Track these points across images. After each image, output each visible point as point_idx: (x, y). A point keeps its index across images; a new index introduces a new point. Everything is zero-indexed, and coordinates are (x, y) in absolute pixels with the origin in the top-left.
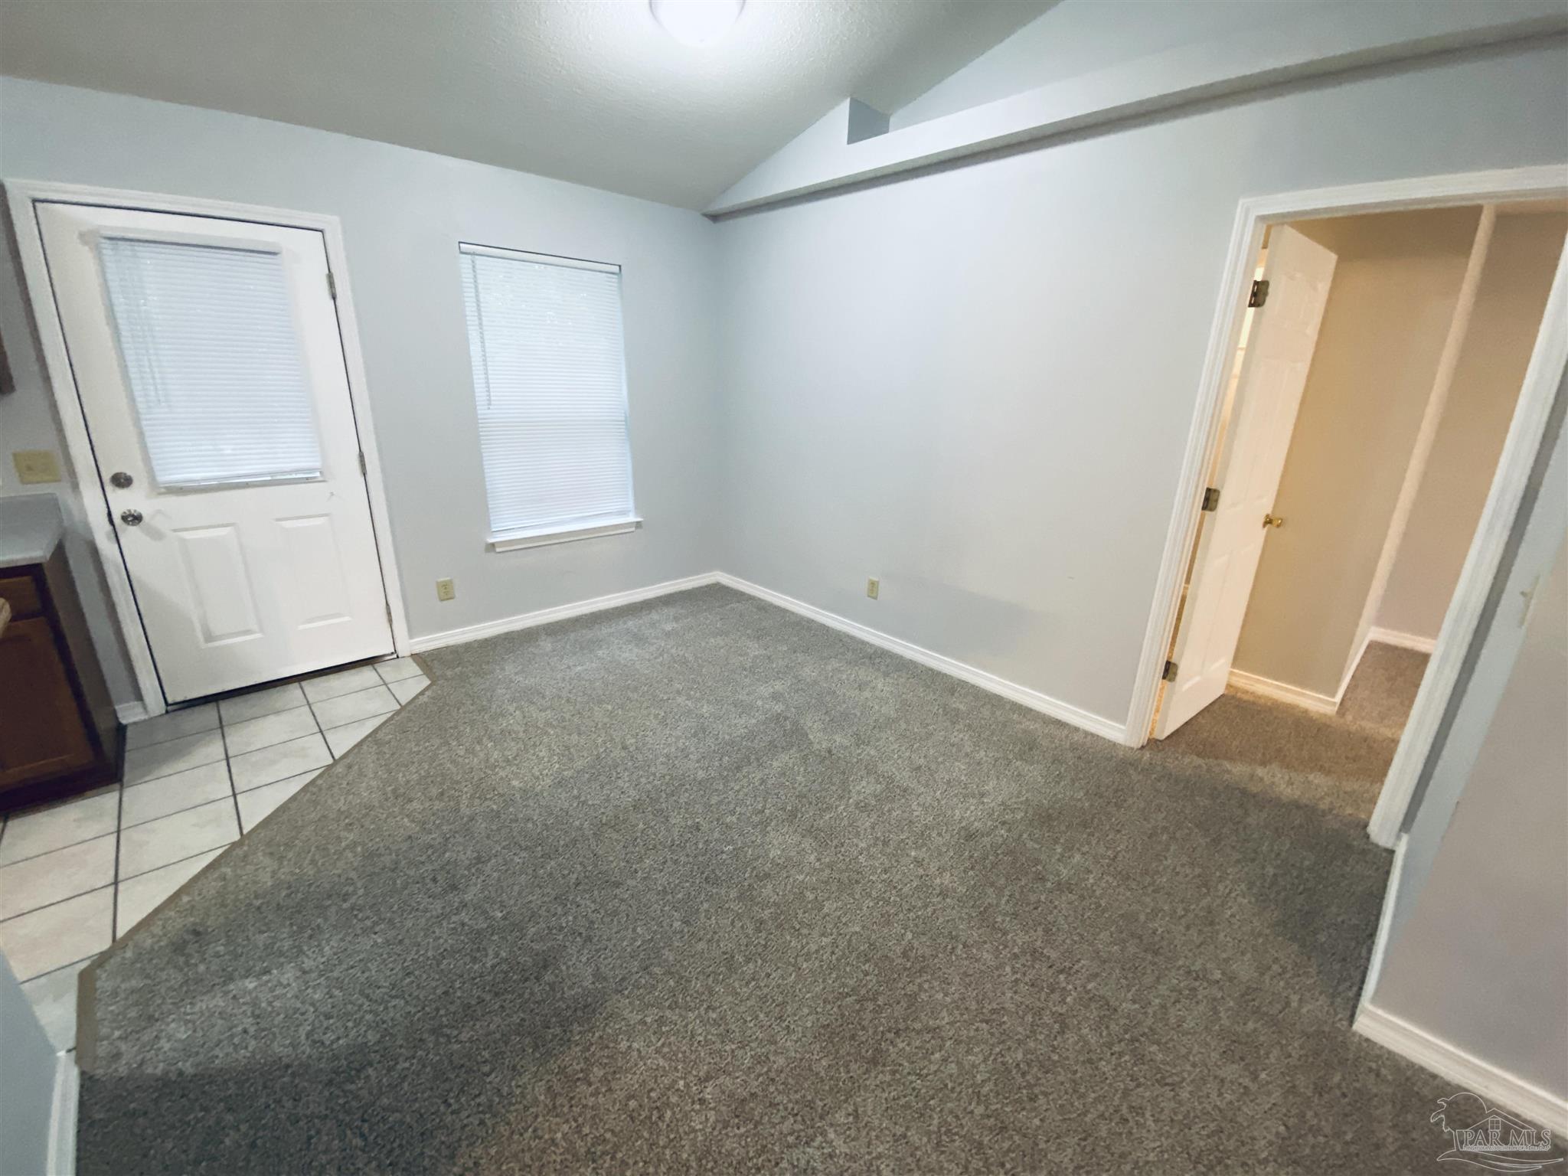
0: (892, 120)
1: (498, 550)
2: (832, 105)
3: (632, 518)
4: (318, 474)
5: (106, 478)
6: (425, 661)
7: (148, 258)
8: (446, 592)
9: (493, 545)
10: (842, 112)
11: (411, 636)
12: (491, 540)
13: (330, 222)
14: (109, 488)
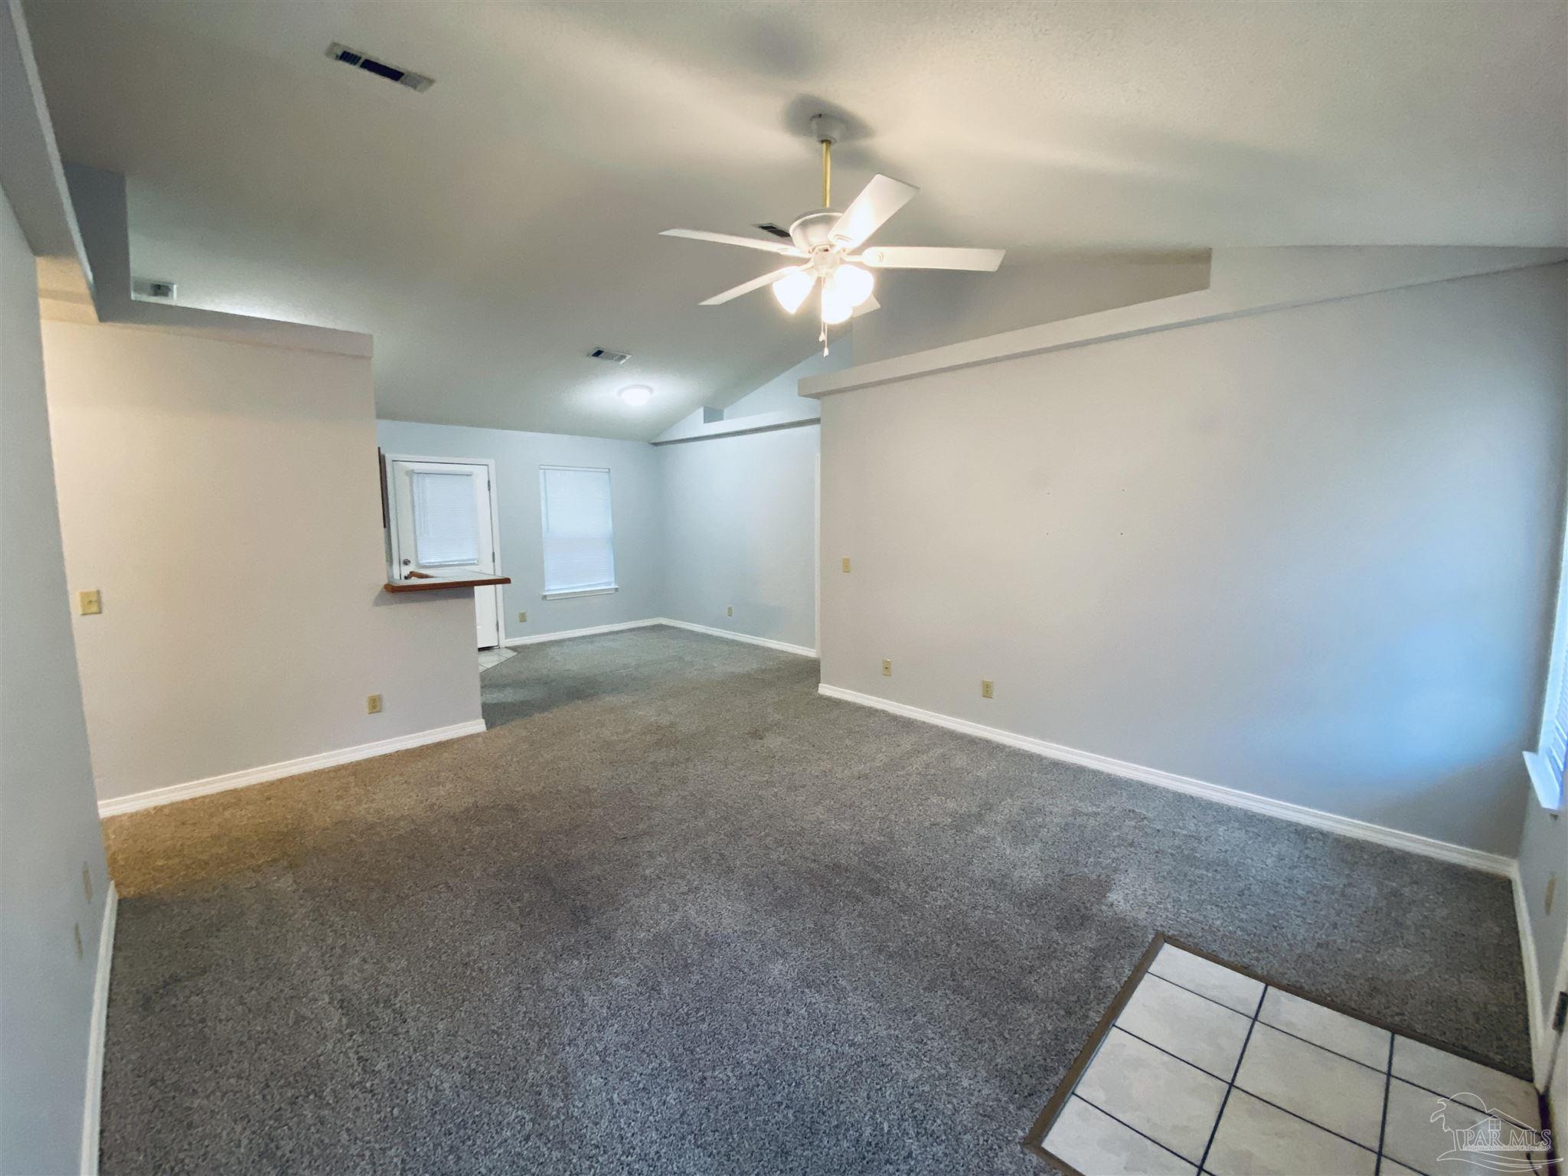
0: (726, 411)
1: (548, 599)
2: (698, 408)
3: (613, 586)
4: (476, 562)
5: (402, 562)
6: (514, 649)
7: (428, 480)
8: (523, 618)
9: (545, 596)
10: (701, 411)
11: (506, 638)
12: (545, 594)
13: (492, 462)
14: (402, 565)
